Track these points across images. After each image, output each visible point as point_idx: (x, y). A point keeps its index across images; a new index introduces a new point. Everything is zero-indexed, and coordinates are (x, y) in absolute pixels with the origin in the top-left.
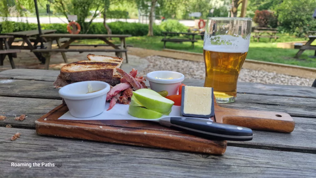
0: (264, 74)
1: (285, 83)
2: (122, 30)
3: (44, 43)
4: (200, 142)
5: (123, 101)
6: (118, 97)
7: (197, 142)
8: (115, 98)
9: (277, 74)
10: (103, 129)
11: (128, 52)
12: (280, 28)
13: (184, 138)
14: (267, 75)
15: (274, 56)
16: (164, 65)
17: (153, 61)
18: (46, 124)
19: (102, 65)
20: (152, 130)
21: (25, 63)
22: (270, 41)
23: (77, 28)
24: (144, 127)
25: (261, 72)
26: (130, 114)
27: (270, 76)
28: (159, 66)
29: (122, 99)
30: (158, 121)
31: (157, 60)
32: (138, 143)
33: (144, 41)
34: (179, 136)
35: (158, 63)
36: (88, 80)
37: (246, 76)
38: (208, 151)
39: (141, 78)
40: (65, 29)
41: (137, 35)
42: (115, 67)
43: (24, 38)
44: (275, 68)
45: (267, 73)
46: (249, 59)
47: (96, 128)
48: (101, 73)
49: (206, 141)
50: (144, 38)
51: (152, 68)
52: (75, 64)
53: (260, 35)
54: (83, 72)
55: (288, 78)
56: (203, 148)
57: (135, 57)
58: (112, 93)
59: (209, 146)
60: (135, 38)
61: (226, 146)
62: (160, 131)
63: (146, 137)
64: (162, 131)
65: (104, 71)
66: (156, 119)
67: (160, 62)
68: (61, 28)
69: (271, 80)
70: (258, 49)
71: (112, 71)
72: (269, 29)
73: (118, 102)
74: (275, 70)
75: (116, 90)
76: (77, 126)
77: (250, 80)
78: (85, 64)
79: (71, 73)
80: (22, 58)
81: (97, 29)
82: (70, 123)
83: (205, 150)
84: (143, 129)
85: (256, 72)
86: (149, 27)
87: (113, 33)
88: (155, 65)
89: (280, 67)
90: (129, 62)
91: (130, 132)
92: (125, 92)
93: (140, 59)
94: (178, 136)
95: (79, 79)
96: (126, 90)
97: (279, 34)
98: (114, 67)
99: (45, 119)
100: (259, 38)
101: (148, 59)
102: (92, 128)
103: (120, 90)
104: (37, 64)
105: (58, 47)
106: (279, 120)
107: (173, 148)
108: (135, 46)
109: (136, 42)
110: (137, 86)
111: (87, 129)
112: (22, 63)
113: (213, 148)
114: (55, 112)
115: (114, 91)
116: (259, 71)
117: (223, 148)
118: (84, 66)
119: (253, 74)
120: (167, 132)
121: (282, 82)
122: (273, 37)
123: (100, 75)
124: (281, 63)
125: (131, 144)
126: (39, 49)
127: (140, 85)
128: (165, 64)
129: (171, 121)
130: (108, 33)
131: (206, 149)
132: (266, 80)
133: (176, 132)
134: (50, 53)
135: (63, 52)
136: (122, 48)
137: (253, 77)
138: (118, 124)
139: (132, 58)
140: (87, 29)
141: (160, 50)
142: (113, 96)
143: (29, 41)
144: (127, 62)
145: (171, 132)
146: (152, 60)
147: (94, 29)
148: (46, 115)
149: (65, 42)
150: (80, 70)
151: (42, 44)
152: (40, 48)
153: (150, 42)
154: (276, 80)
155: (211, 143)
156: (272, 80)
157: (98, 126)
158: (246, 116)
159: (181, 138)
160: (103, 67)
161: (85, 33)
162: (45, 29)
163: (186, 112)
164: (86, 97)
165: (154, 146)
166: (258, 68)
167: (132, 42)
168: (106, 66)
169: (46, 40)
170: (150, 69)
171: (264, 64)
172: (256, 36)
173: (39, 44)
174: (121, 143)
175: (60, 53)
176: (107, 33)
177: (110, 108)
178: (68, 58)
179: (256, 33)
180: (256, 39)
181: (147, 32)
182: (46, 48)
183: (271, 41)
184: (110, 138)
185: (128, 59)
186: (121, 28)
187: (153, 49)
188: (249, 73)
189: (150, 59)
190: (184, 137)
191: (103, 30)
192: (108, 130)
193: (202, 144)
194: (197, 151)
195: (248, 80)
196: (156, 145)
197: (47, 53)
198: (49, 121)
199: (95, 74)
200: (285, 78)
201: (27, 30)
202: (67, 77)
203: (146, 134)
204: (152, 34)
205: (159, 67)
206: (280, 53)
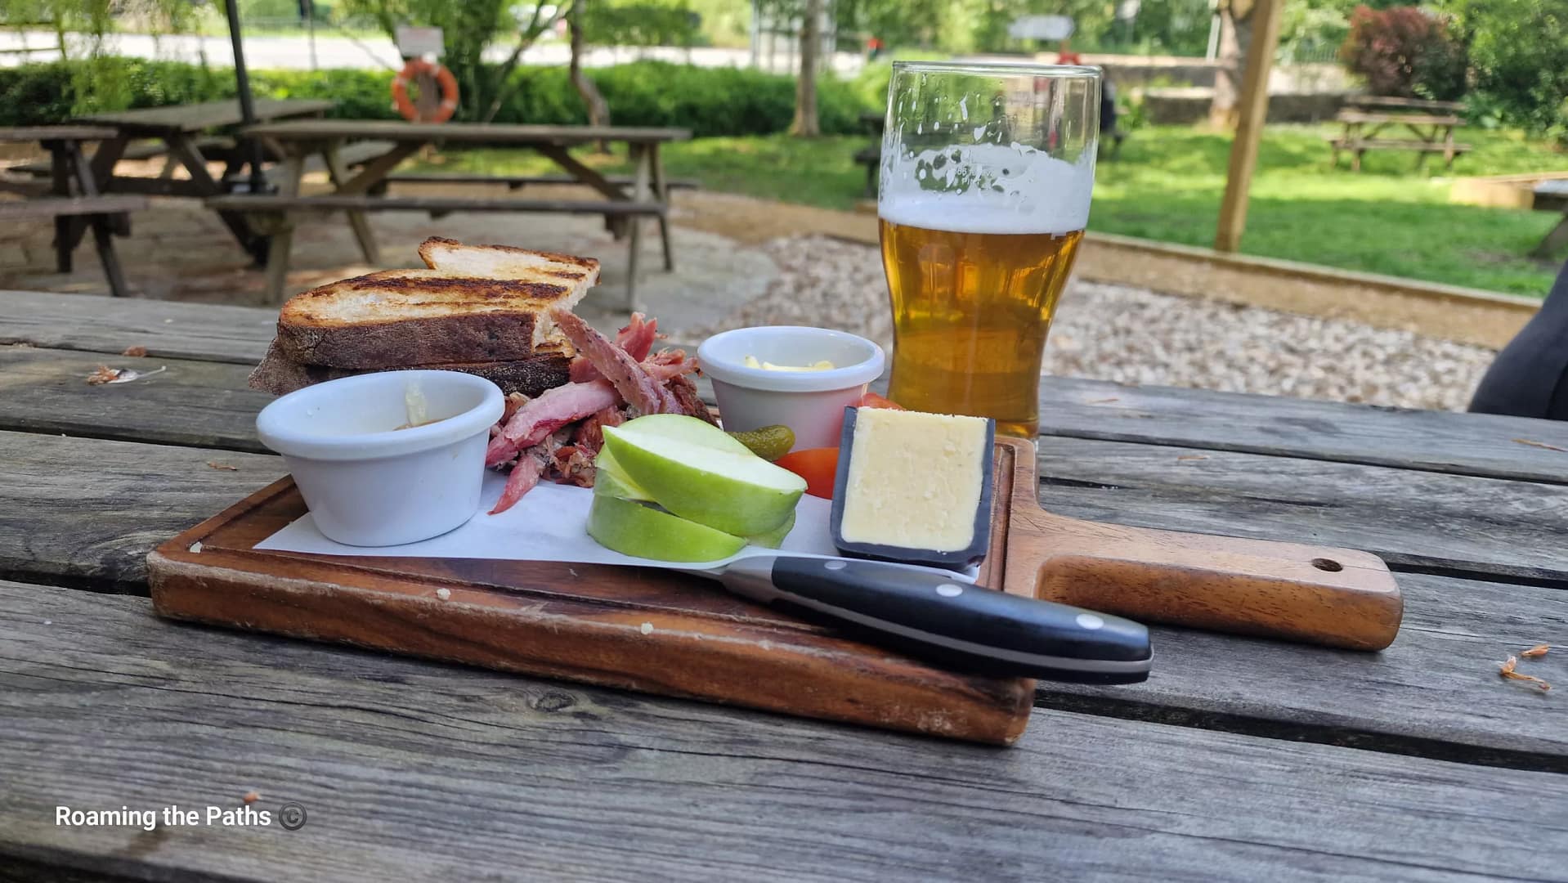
0: (1351, 338)
1: (1452, 385)
2: (666, 105)
3: (266, 167)
4: (901, 679)
5: (575, 470)
6: (551, 452)
7: (889, 678)
8: (536, 454)
9: (1418, 339)
10: (455, 604)
11: (673, 213)
12: (1478, 103)
13: (824, 657)
14: (1366, 341)
15: (1428, 244)
16: (848, 283)
17: (797, 262)
18: (192, 569)
19: (483, 292)
20: (686, 615)
21: (174, 262)
22: (1417, 168)
23: (441, 93)
24: (648, 599)
25: (1337, 329)
26: (594, 536)
27: (1381, 347)
28: (823, 286)
29: (571, 463)
30: (718, 573)
31: (818, 260)
32: (614, 674)
33: (773, 158)
34: (807, 650)
35: (821, 271)
36: (408, 367)
37: (1255, 347)
38: (941, 723)
39: (675, 361)
40: (384, 100)
41: (736, 132)
42: (544, 302)
43: (175, 139)
44: (1419, 306)
45: (1368, 332)
46: (1294, 259)
47: (422, 596)
48: (471, 331)
49: (928, 677)
50: (770, 145)
51: (788, 297)
52: (356, 288)
53: (1368, 138)
54: (382, 325)
55: (1470, 363)
56: (916, 710)
57: (714, 240)
58: (521, 428)
59: (944, 699)
60: (724, 143)
61: (1024, 704)
62: (720, 620)
63: (650, 646)
64: (730, 621)
65: (489, 323)
66: (707, 563)
67: (836, 267)
68: (365, 93)
69: (1380, 368)
70: (1347, 207)
71: (526, 321)
72: (1418, 103)
73: (551, 474)
74: (1414, 319)
75: (542, 416)
76: (332, 584)
77: (1272, 364)
78: (401, 285)
79: (326, 331)
80: (165, 240)
81: (545, 100)
82: (302, 571)
83: (924, 718)
84: (643, 609)
85: (1310, 324)
86: (799, 92)
87: (618, 118)
88: (805, 281)
89: (1446, 305)
90: (679, 267)
91: (575, 621)
92: (589, 428)
93: (735, 250)
94: (799, 649)
95: (366, 361)
96: (592, 416)
97: (1474, 134)
98: (542, 306)
99: (196, 548)
100: (1361, 152)
101: (778, 250)
102: (404, 597)
103: (563, 417)
104: (231, 269)
105: (331, 188)
106: (1323, 587)
107: (777, 704)
108: (721, 188)
109: (731, 165)
110: (645, 398)
111: (380, 602)
112: (160, 262)
113: (965, 709)
114: (248, 512)
115: (532, 423)
116: (1326, 322)
117: (1012, 713)
118: (394, 295)
119: (1294, 336)
120: (754, 628)
121: (1436, 378)
122: (1437, 146)
123: (468, 343)
124: (1457, 282)
125: (582, 677)
126: (242, 194)
127: (660, 397)
128: (859, 276)
129: (775, 573)
130: (594, 118)
131: (930, 716)
132: (1353, 368)
133: (796, 630)
134: (292, 218)
135: (354, 214)
136: (641, 194)
137: (1291, 351)
138: (530, 582)
139: (697, 246)
140: (492, 100)
141: (844, 209)
142: (524, 448)
143: (198, 156)
144: (668, 266)
145: (773, 626)
146: (794, 256)
147: (527, 97)
148: (202, 529)
149: (367, 163)
150: (372, 318)
151: (256, 171)
152: (245, 188)
153: (799, 168)
154: (1406, 368)
155: (953, 685)
156: (1388, 372)
157: (430, 588)
158: (1164, 562)
159: (811, 656)
160: (488, 304)
161: (480, 119)
162: (290, 97)
163: (852, 533)
164: (392, 445)
165: (686, 692)
166: (1330, 305)
167: (708, 165)
168: (501, 299)
169: (279, 150)
170: (776, 300)
171: (1365, 285)
172: (1348, 145)
173: (246, 171)
174: (536, 669)
175: (341, 216)
176: (586, 121)
177: (507, 503)
178: (386, 243)
179: (1349, 126)
180: (1347, 156)
181: (788, 115)
182: (275, 191)
183: (1426, 170)
184: (483, 646)
185: (676, 253)
186: (661, 92)
187: (809, 203)
188: (1275, 332)
189: (785, 253)
190: (829, 655)
191: (571, 106)
192: (477, 607)
193: (913, 691)
194: (887, 720)
195: (1264, 366)
196: (696, 689)
197: (277, 213)
198: (213, 554)
199: (442, 336)
200: (1457, 359)
201: (203, 98)
202: (308, 348)
203: (652, 634)
204: (814, 126)
205: (825, 295)
206: (1461, 230)
